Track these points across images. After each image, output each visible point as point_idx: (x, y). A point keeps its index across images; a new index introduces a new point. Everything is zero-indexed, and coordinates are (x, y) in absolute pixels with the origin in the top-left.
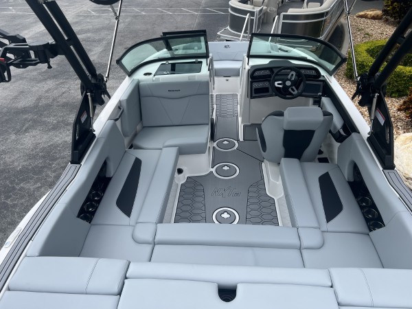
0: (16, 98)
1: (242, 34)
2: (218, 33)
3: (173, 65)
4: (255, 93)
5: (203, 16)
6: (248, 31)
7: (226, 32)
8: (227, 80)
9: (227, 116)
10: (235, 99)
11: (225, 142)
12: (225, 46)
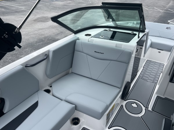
0: (58, 34)
2: (169, 21)
3: (115, 33)
5: (165, 13)
8: (159, 52)
9: (148, 80)
10: (161, 68)
11: (134, 105)
12: (167, 28)
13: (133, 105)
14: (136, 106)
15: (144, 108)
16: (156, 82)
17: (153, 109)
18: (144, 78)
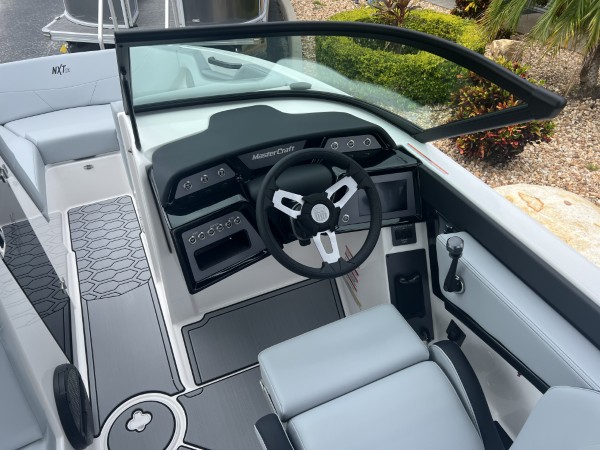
1: (100, 24)
2: (45, 29)
4: (202, 266)
6: (113, 17)
7: (63, 25)
8: (89, 167)
9: (119, 290)
10: (128, 217)
11: (140, 421)
12: (54, 70)
13: (132, 425)
14: (147, 418)
15: (171, 402)
16: (145, 276)
17: (198, 382)
18: (102, 289)
